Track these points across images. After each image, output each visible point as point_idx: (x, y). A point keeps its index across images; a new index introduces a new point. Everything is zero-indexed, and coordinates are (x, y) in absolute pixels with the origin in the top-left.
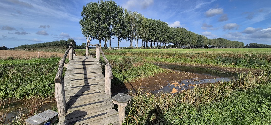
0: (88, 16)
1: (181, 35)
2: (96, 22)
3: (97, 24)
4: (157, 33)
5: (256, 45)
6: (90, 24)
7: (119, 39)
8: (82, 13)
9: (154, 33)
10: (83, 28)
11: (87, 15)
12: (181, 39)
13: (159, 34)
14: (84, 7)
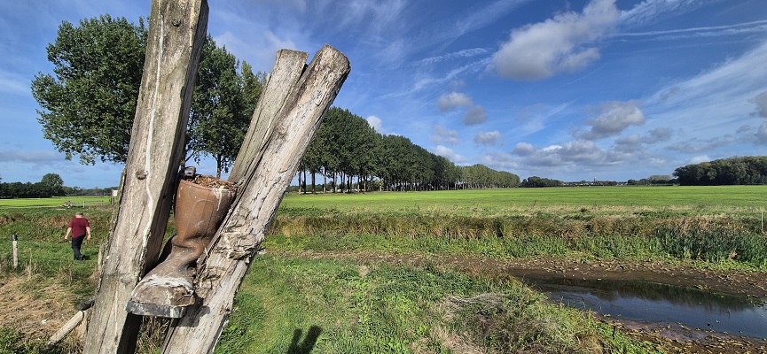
0: (81, 64)
1: (402, 155)
2: (125, 91)
3: (126, 101)
4: (343, 147)
5: (539, 180)
6: (92, 97)
7: (219, 161)
8: (51, 48)
9: (336, 146)
10: (50, 112)
11: (80, 62)
12: (402, 165)
13: (351, 150)
14: (66, 30)
